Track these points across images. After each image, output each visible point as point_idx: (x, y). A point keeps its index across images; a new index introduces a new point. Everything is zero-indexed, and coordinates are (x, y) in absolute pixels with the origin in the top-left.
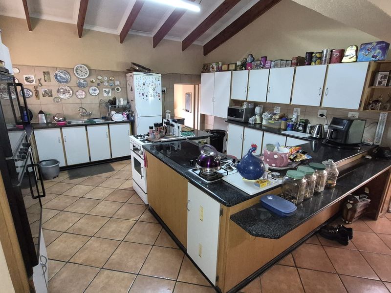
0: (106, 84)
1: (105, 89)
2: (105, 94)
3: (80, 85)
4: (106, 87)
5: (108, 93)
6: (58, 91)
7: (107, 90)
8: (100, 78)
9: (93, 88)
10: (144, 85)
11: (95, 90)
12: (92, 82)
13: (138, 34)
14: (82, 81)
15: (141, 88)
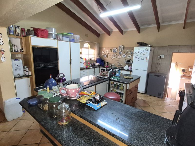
0: (129, 53)
1: (129, 55)
2: (128, 57)
3: (120, 54)
4: (129, 54)
5: (129, 57)
6: (113, 55)
7: (129, 56)
8: (127, 50)
9: (124, 54)
10: (138, 53)
11: (124, 55)
12: (124, 52)
13: (149, 26)
14: (121, 52)
15: (136, 55)
